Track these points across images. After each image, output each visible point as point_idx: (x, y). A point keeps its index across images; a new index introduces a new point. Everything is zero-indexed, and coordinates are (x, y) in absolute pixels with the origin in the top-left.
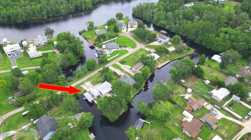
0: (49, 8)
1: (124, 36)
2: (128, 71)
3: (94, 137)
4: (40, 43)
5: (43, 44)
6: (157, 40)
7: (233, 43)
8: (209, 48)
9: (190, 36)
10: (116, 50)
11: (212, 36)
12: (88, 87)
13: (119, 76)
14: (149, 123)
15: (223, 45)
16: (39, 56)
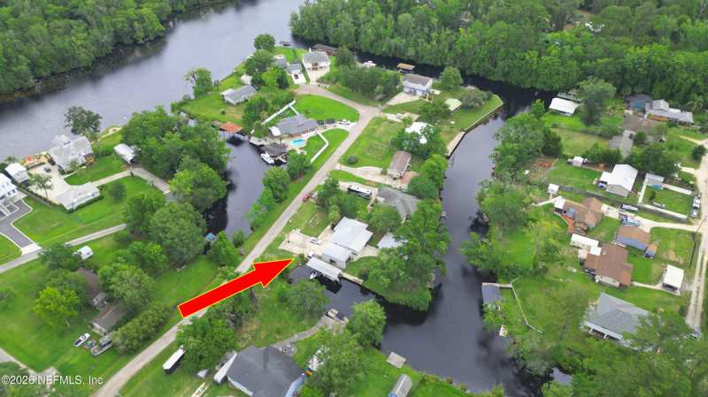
0: (34, 51)
1: (310, 95)
2: (380, 179)
3: (404, 360)
4: (71, 158)
5: (81, 160)
6: (401, 90)
7: (583, 65)
8: (529, 87)
9: (475, 64)
10: (312, 134)
11: (532, 55)
12: (303, 246)
13: (367, 198)
14: (510, 286)
15: (565, 73)
16: (91, 198)
